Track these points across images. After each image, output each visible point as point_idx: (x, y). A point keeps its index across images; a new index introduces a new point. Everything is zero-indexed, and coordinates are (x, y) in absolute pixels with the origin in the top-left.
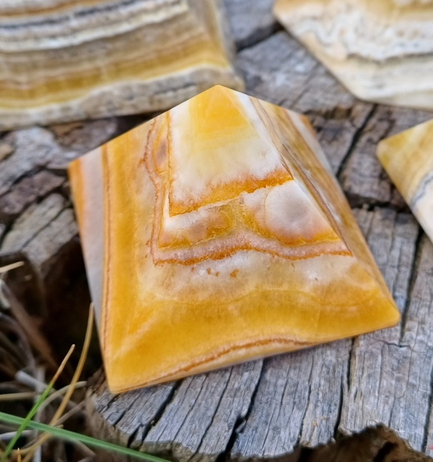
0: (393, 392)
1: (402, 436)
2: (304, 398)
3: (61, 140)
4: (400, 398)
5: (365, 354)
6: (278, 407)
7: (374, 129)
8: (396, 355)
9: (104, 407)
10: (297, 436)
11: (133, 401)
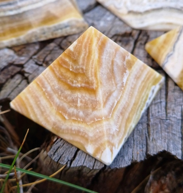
0: (167, 137)
1: (173, 154)
3: (18, 53)
4: (170, 139)
5: (153, 124)
7: (141, 39)
8: (165, 123)
9: (52, 155)
10: (131, 158)
11: (64, 151)
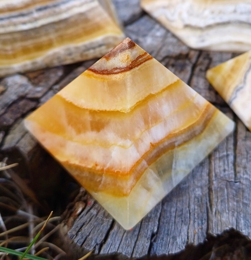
0: (236, 209)
1: (244, 234)
2: (187, 218)
3: (33, 81)
4: (240, 212)
5: (217, 189)
6: (173, 224)
7: (202, 64)
8: (234, 188)
9: (74, 235)
10: (186, 240)
11: (90, 230)
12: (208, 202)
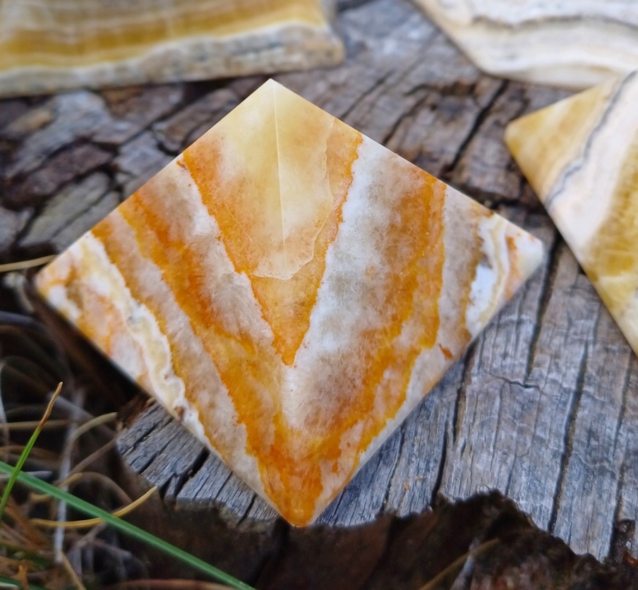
0: (513, 447)
1: (523, 509)
2: (393, 450)
3: (114, 108)
4: (523, 456)
5: (478, 394)
7: (502, 110)
8: (520, 398)
9: (129, 448)
10: (381, 501)
11: (167, 442)
12: (451, 423)
